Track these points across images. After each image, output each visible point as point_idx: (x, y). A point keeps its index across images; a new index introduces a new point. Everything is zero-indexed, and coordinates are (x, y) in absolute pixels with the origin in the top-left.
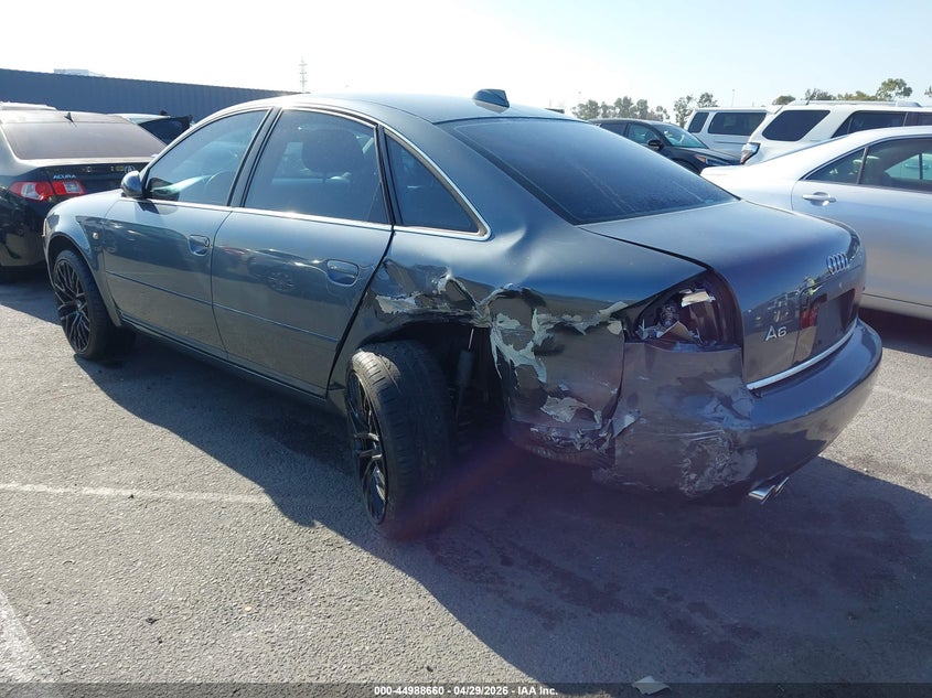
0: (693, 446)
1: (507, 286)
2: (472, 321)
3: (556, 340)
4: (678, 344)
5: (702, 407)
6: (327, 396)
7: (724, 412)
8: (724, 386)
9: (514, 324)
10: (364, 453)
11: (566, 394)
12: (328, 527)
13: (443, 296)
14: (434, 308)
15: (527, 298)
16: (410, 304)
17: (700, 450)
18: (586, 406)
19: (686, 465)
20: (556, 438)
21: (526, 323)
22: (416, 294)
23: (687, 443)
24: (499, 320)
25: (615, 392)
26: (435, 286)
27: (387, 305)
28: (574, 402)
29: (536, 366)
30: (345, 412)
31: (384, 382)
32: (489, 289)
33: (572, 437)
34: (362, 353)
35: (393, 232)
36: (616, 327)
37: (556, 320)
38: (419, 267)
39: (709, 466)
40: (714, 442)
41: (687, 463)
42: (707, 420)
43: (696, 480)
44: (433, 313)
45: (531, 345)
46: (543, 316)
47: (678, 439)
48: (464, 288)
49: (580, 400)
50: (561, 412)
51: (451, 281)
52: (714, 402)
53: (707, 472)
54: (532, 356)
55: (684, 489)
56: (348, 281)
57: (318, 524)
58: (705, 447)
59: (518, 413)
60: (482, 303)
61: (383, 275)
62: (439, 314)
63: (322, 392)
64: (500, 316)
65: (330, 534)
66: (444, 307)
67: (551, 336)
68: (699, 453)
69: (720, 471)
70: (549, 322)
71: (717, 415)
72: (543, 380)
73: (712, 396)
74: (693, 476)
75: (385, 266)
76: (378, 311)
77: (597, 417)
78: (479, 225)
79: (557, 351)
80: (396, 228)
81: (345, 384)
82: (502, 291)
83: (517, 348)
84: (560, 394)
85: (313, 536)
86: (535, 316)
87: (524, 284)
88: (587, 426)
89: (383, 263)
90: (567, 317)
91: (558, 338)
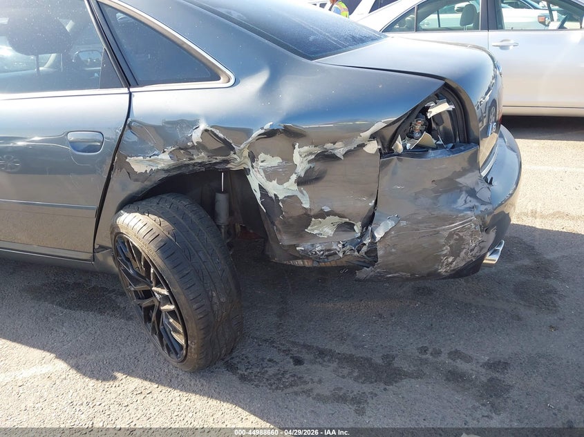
0: (451, 235)
1: (267, 126)
2: (229, 166)
3: (316, 169)
4: (430, 151)
5: (455, 202)
6: (94, 258)
7: (472, 202)
8: (468, 180)
9: (276, 161)
10: (146, 303)
11: (329, 214)
12: (131, 376)
13: (200, 147)
14: (191, 159)
15: (288, 134)
16: (164, 160)
17: (457, 237)
18: (347, 220)
19: (444, 253)
20: (320, 251)
21: (288, 158)
22: (170, 149)
23: (446, 234)
24: (261, 159)
25: (372, 204)
26: (190, 139)
27: (139, 165)
28: (336, 219)
29: (299, 195)
30: (116, 269)
31: (159, 239)
32: (248, 133)
33: (334, 247)
34: (126, 215)
35: (130, 94)
36: (373, 147)
37: (318, 150)
38: (168, 123)
39: (464, 248)
40: (469, 228)
41: (446, 250)
42: (461, 211)
43: (453, 261)
44: (188, 165)
45: (294, 177)
46: (306, 148)
47: (438, 232)
48: (221, 135)
49: (341, 216)
50: (324, 230)
51: (206, 131)
52: (464, 196)
53: (462, 254)
54: (295, 187)
55: (442, 270)
56: (95, 149)
57: (119, 375)
58: (461, 234)
59: (285, 238)
60: (242, 146)
61: (130, 137)
62: (194, 165)
63: (88, 256)
64: (262, 156)
65: (134, 383)
66: (201, 157)
67: (312, 165)
68: (456, 239)
69: (472, 250)
70: (311, 154)
71: (468, 205)
72: (306, 205)
73: (461, 191)
74: (450, 260)
75: (130, 127)
76: (131, 172)
77: (357, 228)
78: (220, 72)
79: (318, 179)
80: (132, 90)
81: (111, 246)
82: (263, 131)
83: (280, 182)
84: (323, 215)
85: (119, 390)
86: (297, 150)
87: (283, 122)
88: (348, 236)
89: (127, 125)
90: (329, 146)
91: (319, 166)
